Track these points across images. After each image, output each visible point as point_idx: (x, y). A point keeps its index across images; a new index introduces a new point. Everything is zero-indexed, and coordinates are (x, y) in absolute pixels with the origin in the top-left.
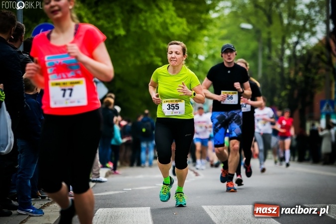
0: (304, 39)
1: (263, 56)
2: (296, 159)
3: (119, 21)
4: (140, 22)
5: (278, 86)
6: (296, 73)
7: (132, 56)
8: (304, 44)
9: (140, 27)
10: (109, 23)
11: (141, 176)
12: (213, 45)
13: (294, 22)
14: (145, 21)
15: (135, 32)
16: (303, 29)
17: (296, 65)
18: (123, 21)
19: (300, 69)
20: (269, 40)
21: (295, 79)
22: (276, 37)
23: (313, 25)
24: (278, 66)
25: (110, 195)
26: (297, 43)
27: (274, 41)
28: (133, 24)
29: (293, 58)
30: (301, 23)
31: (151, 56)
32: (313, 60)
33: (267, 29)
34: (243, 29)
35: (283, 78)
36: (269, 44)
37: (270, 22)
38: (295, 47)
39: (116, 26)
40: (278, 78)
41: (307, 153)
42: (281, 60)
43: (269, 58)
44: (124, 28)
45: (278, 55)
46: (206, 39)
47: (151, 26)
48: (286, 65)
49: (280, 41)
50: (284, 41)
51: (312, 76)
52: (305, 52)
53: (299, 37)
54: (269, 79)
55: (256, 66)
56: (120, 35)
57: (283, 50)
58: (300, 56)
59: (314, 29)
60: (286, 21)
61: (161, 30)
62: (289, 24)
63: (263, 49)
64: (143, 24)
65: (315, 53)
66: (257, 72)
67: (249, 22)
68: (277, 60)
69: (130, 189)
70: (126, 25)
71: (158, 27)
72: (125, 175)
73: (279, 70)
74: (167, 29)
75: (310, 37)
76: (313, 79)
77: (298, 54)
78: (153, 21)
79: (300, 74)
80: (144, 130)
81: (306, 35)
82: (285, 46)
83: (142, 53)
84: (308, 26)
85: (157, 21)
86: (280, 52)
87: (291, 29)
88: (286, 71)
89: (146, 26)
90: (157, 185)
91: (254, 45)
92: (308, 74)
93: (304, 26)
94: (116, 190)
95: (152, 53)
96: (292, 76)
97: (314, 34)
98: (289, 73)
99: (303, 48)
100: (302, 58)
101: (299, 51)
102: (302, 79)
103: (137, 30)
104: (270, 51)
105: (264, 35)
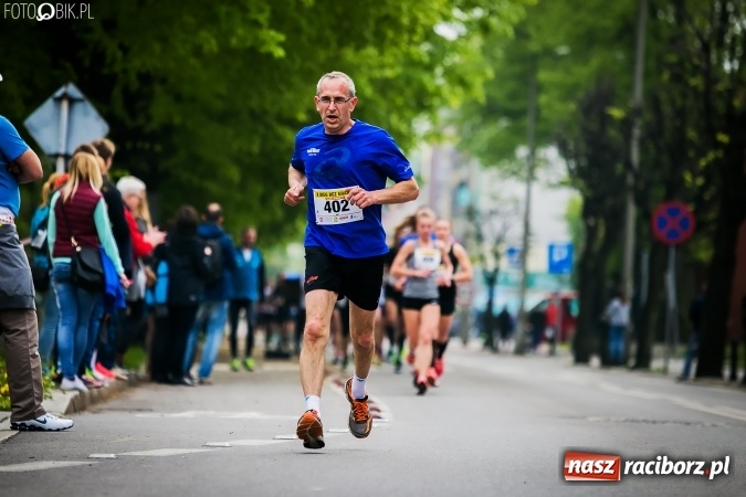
5: (692, 134)
54: (667, 109)
55: (631, 62)
66: (630, 88)
73: (696, 82)
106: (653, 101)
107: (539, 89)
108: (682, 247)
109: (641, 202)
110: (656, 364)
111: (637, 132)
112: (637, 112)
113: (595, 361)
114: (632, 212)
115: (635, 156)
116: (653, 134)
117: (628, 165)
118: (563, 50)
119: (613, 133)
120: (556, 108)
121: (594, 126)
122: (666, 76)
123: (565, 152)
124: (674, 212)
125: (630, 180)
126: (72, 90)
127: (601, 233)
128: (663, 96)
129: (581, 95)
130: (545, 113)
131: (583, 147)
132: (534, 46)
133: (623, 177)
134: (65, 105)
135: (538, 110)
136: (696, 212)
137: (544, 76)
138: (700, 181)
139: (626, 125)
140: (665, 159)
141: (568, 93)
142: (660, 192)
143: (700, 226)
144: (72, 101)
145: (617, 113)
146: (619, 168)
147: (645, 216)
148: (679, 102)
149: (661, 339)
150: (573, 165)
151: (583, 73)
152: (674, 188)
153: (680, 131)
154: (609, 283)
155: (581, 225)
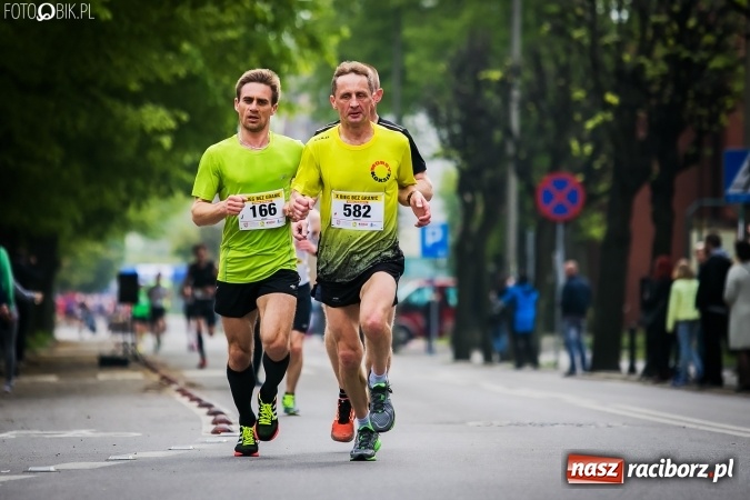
2: (640, 365)
5: (579, 94)
6: (646, 49)
19: (658, 31)
21: (640, 68)
35: (596, 67)
51: (698, 56)
54: (550, 68)
73: (580, 34)
79: (660, 51)
98: (619, 48)
102: (663, 67)
106: (534, 57)
107: (406, 47)
108: (572, 225)
109: (524, 174)
110: (545, 358)
111: (516, 94)
113: (477, 357)
114: (513, 186)
115: (515, 122)
116: (535, 95)
117: (508, 132)
118: (430, 1)
120: (426, 68)
121: (468, 89)
122: (546, 28)
123: (436, 119)
124: (561, 184)
125: (510, 149)
127: (480, 210)
128: (544, 51)
129: (451, 52)
130: (412, 76)
131: (456, 113)
133: (502, 146)
135: (403, 72)
136: (585, 184)
138: (588, 149)
139: (504, 87)
140: (549, 124)
141: (439, 51)
142: (544, 161)
143: (591, 199)
145: (495, 75)
146: (498, 135)
147: (528, 190)
148: (563, 59)
149: (550, 329)
150: (445, 133)
152: (559, 156)
153: (565, 92)
154: (491, 267)
155: (457, 201)
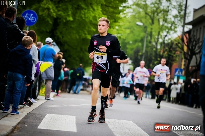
0: (170, 34)
1: (147, 41)
3: (70, 13)
4: (81, 15)
5: (153, 58)
6: (164, 52)
7: (75, 32)
8: (169, 37)
9: (82, 17)
10: (64, 13)
11: (73, 99)
12: (120, 32)
13: (166, 24)
14: (85, 14)
15: (78, 20)
16: (170, 29)
17: (164, 47)
18: (72, 13)
19: (166, 50)
20: (151, 32)
21: (163, 55)
22: (155, 31)
23: (176, 27)
24: (154, 47)
25: (55, 107)
26: (166, 36)
27: (154, 33)
28: (77, 15)
29: (163, 43)
30: (169, 25)
31: (85, 34)
32: (174, 46)
33: (151, 27)
34: (138, 25)
35: (156, 54)
36: (151, 35)
37: (153, 23)
38: (164, 38)
39: (68, 15)
40: (154, 54)
41: (165, 96)
42: (157, 44)
43: (150, 42)
44: (72, 17)
45: (155, 41)
46: (117, 27)
47: (87, 17)
48: (159, 47)
49: (157, 34)
50: (159, 34)
51: (172, 54)
52: (170, 41)
53: (168, 32)
54: (149, 54)
55: (143, 46)
56: (70, 20)
57: (158, 39)
58: (167, 43)
59: (176, 29)
60: (161, 23)
61: (93, 20)
62: (163, 25)
63: (147, 37)
64: (83, 16)
65: (175, 43)
66: (142, 49)
67: (141, 21)
68: (154, 44)
69: (66, 105)
70: (74, 15)
71: (91, 18)
72: (64, 97)
73: (154, 49)
74: (96, 20)
75: (173, 33)
76: (173, 56)
77: (166, 42)
78: (89, 15)
79: (166, 53)
80: (78, 75)
81: (171, 32)
82: (160, 37)
83: (80, 31)
84: (173, 27)
85: (91, 16)
86: (156, 40)
87: (163, 28)
88: (159, 51)
89: (85, 17)
90: (81, 104)
91: (142, 34)
92: (170, 53)
93: (171, 27)
94: (58, 105)
95: (86, 33)
96: (161, 53)
97: (175, 32)
98: (160, 52)
99: (169, 39)
100: (168, 44)
101: (167, 40)
102: (167, 55)
103: (80, 18)
104: (151, 38)
105: (149, 30)
106: (146, 52)
107: (127, 49)
112: (144, 54)
118: (131, 42)
119: (139, 57)
120: (130, 52)
122: (149, 48)
123: (131, 59)
126: (54, 43)
129: (134, 50)
132: (126, 41)
134: (53, 46)
137: (128, 46)
139: (141, 56)
141: (132, 49)
144: (54, 45)
145: (140, 54)
151: (135, 46)
153: (151, 57)
